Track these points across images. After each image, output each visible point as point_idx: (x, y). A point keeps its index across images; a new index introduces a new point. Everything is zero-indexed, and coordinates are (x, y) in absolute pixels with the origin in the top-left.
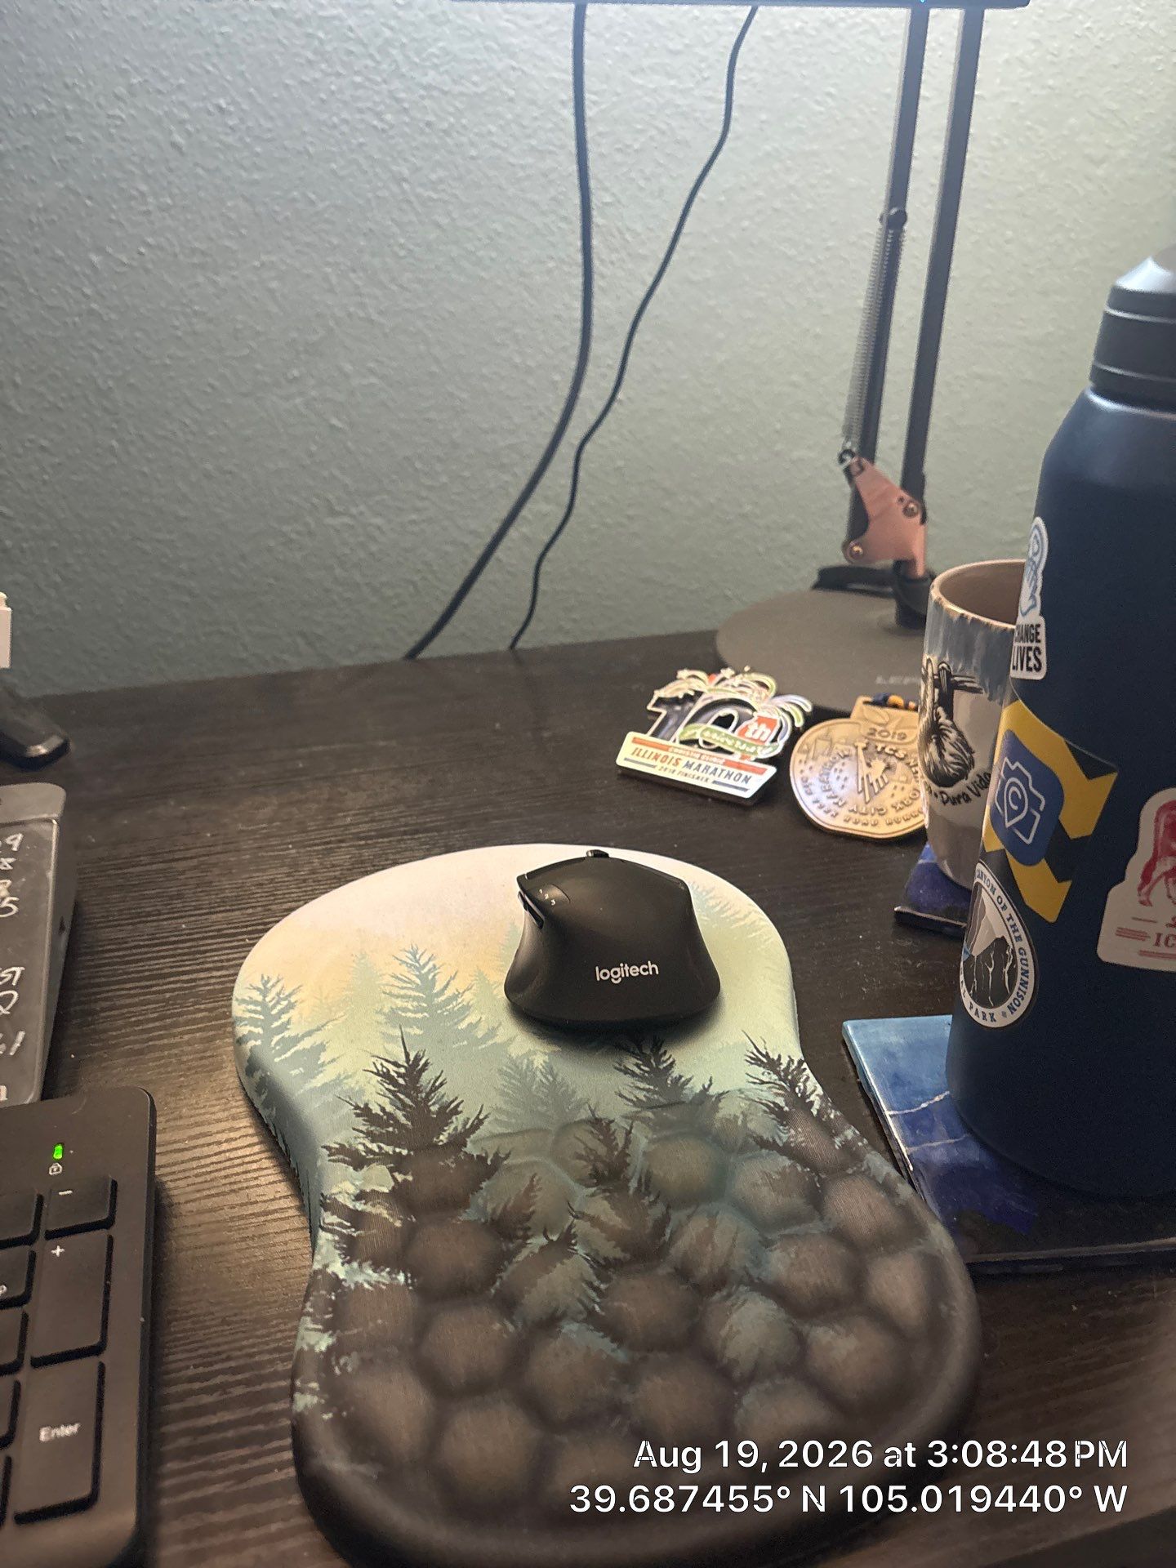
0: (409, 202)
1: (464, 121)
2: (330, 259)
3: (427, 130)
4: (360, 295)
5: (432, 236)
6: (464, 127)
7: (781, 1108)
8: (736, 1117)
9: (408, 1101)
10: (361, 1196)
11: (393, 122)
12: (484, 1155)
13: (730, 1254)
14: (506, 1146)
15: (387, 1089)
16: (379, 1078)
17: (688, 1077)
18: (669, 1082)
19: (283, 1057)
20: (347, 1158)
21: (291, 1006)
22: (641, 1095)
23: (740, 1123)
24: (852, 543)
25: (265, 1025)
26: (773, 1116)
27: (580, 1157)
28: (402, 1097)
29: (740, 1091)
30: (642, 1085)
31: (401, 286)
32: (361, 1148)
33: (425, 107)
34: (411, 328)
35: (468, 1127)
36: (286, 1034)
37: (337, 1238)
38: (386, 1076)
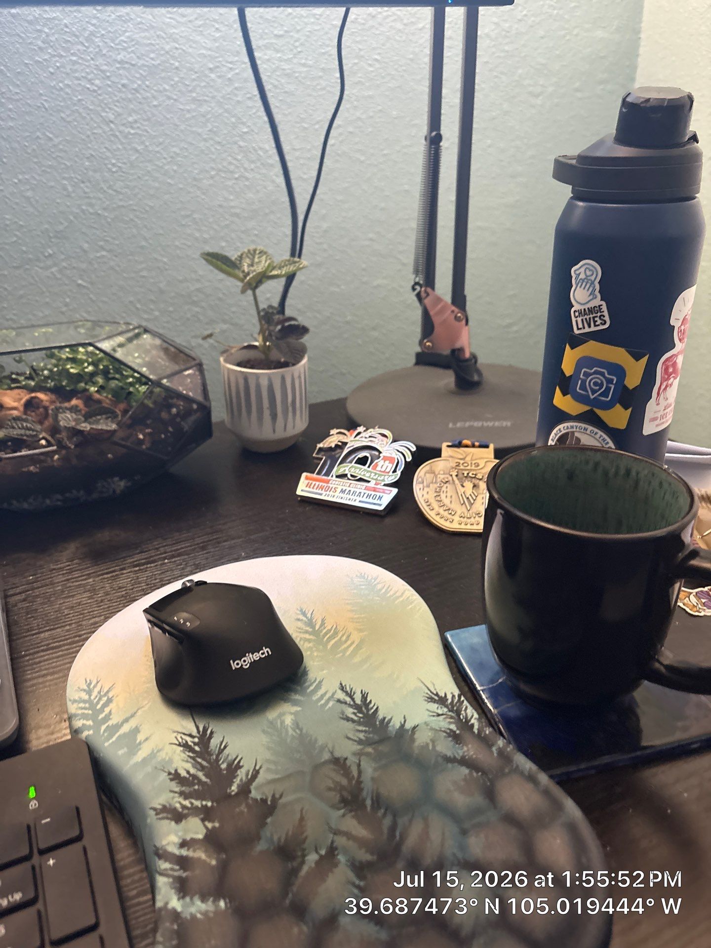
0: (116, 136)
1: (147, 83)
2: (66, 175)
3: (124, 90)
4: (89, 197)
5: (134, 158)
6: (147, 86)
7: (455, 732)
8: (427, 744)
9: (204, 763)
10: (184, 844)
11: (100, 85)
12: (264, 798)
13: (442, 845)
14: (279, 788)
15: (189, 756)
16: (182, 749)
17: (390, 718)
18: (378, 723)
19: (111, 741)
20: (169, 816)
21: (110, 701)
22: (362, 736)
23: (431, 747)
24: (425, 341)
25: (94, 717)
26: (450, 739)
27: (330, 789)
28: (199, 760)
29: (426, 724)
30: (361, 728)
31: (115, 191)
32: (178, 805)
33: (121, 75)
34: (126, 218)
35: (249, 777)
36: (110, 723)
37: (171, 880)
38: (186, 746)
